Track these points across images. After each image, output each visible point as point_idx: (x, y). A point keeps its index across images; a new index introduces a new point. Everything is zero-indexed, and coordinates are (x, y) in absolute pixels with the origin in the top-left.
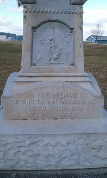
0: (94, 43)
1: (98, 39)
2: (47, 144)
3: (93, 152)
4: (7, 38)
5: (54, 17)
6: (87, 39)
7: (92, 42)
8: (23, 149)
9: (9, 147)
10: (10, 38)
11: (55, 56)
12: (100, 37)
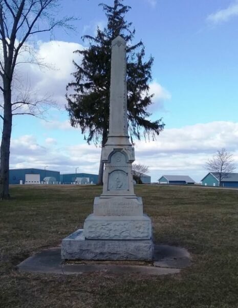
0: (218, 187)
1: (224, 180)
2: (115, 225)
3: (137, 229)
4: (42, 179)
5: (119, 168)
6: (202, 180)
7: (214, 185)
8: (104, 227)
9: (98, 225)
10: (47, 179)
11: (119, 186)
12: (228, 176)
